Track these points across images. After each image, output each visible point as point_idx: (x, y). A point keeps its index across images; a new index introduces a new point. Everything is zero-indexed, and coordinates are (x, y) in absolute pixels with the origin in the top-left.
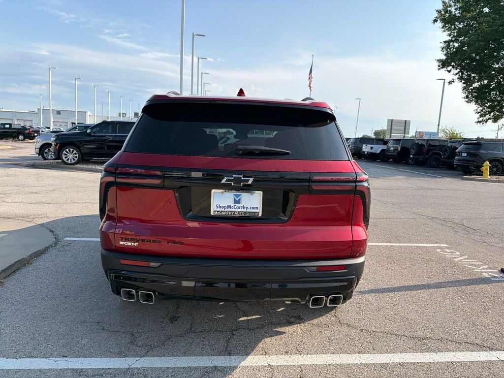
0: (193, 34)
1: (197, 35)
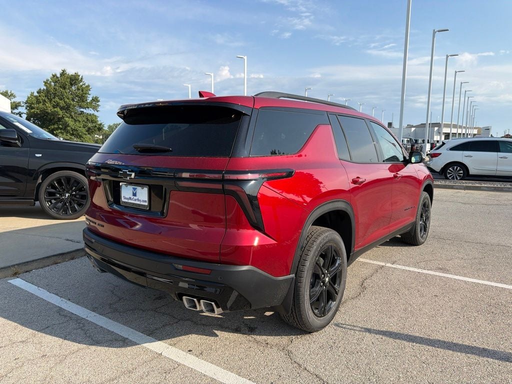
0: (434, 30)
1: (439, 31)
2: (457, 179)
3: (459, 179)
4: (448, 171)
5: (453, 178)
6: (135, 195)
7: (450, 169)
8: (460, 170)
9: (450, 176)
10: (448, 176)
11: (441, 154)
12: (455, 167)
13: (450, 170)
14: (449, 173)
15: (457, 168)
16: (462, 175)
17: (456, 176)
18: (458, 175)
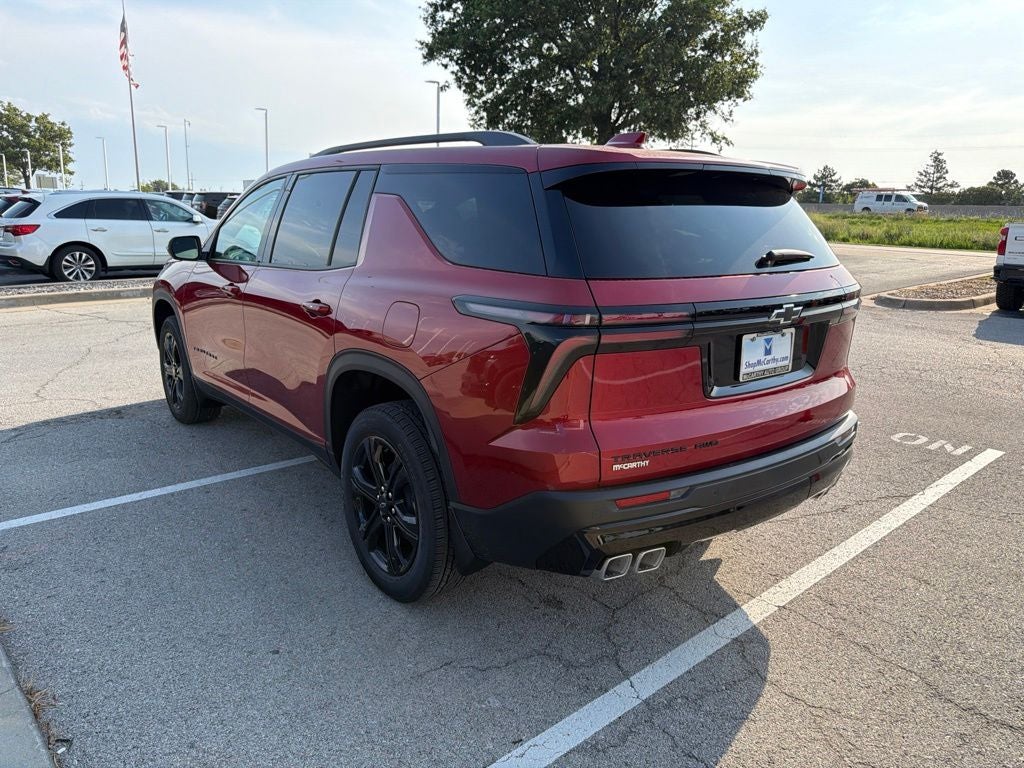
2: (85, 278)
3: (88, 277)
4: (64, 263)
5: (77, 277)
6: (768, 352)
7: (67, 257)
8: (87, 260)
9: (70, 274)
10: (66, 273)
11: (38, 226)
12: (78, 254)
13: (67, 261)
14: (66, 268)
15: (81, 256)
16: (94, 269)
17: (83, 274)
18: (86, 270)
